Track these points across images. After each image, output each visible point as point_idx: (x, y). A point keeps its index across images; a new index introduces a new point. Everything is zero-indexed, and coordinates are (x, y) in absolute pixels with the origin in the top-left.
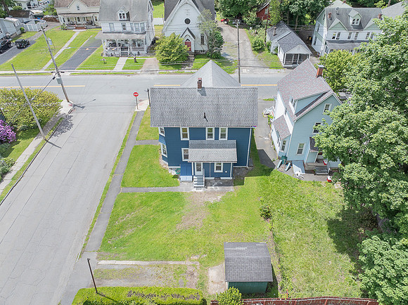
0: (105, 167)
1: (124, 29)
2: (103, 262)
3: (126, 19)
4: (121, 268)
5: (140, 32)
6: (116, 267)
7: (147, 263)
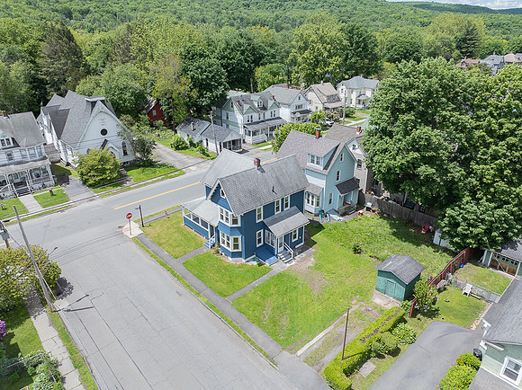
0: (180, 295)
1: (11, 159)
2: (299, 353)
3: (12, 145)
4: (320, 343)
5: (38, 158)
6: (315, 346)
7: (332, 327)
